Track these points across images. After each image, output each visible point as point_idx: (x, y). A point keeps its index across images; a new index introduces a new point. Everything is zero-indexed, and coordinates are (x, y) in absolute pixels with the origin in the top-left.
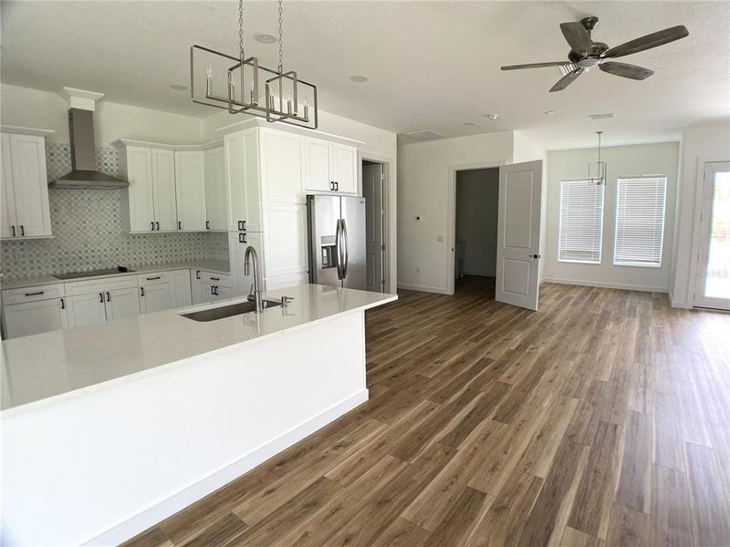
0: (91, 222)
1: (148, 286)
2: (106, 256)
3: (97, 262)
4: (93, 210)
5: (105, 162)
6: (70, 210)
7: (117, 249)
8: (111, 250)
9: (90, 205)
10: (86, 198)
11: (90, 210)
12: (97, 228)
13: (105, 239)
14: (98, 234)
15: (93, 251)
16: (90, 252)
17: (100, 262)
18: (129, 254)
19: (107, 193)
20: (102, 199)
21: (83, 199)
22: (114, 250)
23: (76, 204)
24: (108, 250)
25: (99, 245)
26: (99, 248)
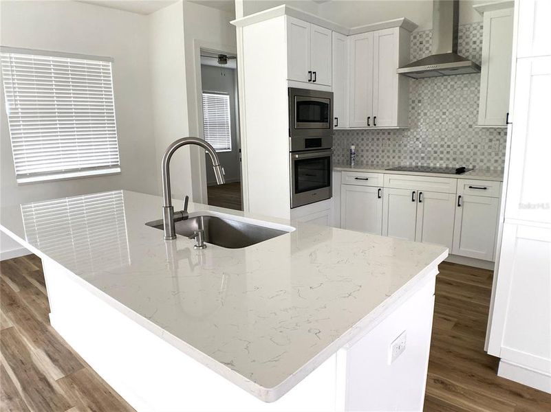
0: (451, 113)
1: (468, 196)
2: (462, 153)
3: (451, 159)
4: (455, 100)
5: (474, 39)
6: (432, 100)
7: (476, 147)
8: (469, 147)
9: (452, 94)
10: (449, 87)
11: (451, 100)
12: (457, 120)
13: (463, 134)
14: (457, 127)
15: (449, 146)
16: (445, 146)
17: (454, 159)
18: (490, 154)
19: (472, 79)
20: (466, 86)
21: (446, 87)
22: (472, 146)
23: (438, 94)
24: (465, 147)
25: (456, 140)
26: (455, 143)
